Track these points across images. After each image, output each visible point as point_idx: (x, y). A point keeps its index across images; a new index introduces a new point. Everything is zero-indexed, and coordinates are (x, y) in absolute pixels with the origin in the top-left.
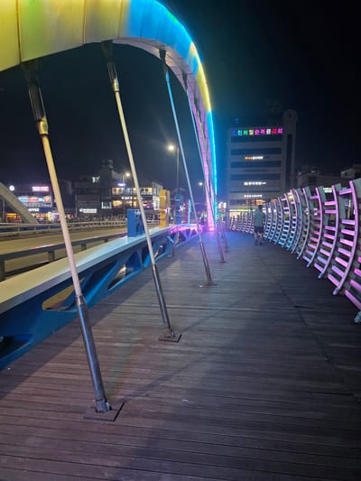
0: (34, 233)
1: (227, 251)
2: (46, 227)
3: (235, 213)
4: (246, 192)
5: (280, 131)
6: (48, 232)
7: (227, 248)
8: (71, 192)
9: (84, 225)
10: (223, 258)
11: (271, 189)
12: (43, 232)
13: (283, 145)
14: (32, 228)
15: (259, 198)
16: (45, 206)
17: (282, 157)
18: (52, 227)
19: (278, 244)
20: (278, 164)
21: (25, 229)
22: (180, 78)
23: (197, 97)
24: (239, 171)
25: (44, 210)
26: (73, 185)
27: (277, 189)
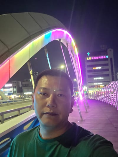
0: (7, 104)
1: (88, 108)
2: (12, 101)
3: (91, 92)
4: (95, 82)
5: (107, 57)
6: (13, 103)
7: (88, 106)
8: (21, 86)
9: (27, 100)
10: (86, 110)
11: (106, 81)
12: (11, 104)
13: (109, 62)
14: (6, 102)
15: (101, 85)
16: (10, 92)
17: (109, 67)
18: (14, 101)
19: (110, 104)
20: (107, 70)
21: (3, 102)
22: (66, 45)
23: (72, 50)
24: (91, 74)
25: (9, 94)
26: (22, 83)
27: (109, 80)
